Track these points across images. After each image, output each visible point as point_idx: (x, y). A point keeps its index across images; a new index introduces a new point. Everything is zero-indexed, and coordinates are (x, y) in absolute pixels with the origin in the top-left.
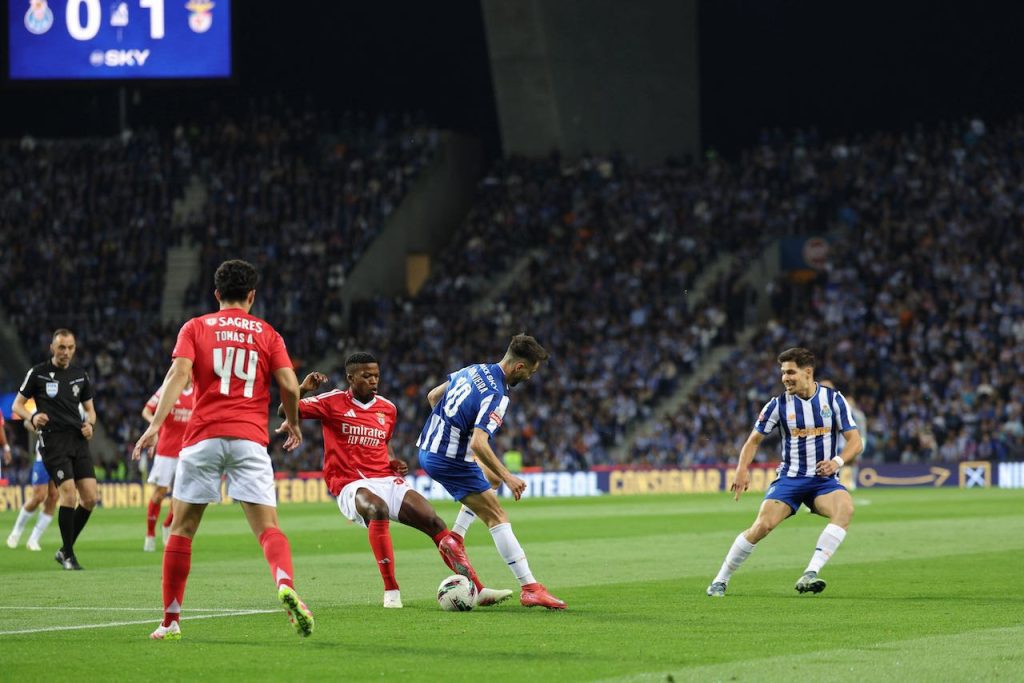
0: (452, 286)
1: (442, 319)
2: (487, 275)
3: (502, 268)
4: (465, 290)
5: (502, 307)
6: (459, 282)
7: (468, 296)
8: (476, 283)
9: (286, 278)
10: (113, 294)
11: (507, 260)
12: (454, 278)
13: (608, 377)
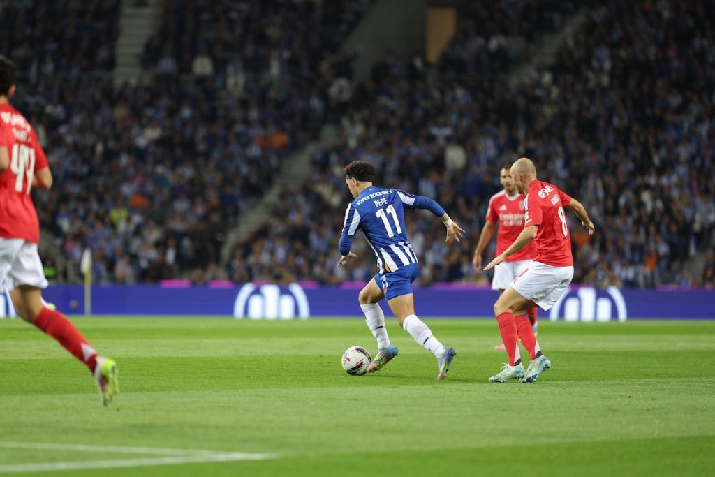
0: (485, 49)
1: (472, 91)
2: (530, 38)
3: (549, 28)
4: (501, 53)
5: (547, 78)
6: (494, 43)
7: (503, 61)
8: (514, 44)
9: (273, 32)
10: (52, 46)
11: (557, 18)
12: (487, 38)
13: (682, 170)
